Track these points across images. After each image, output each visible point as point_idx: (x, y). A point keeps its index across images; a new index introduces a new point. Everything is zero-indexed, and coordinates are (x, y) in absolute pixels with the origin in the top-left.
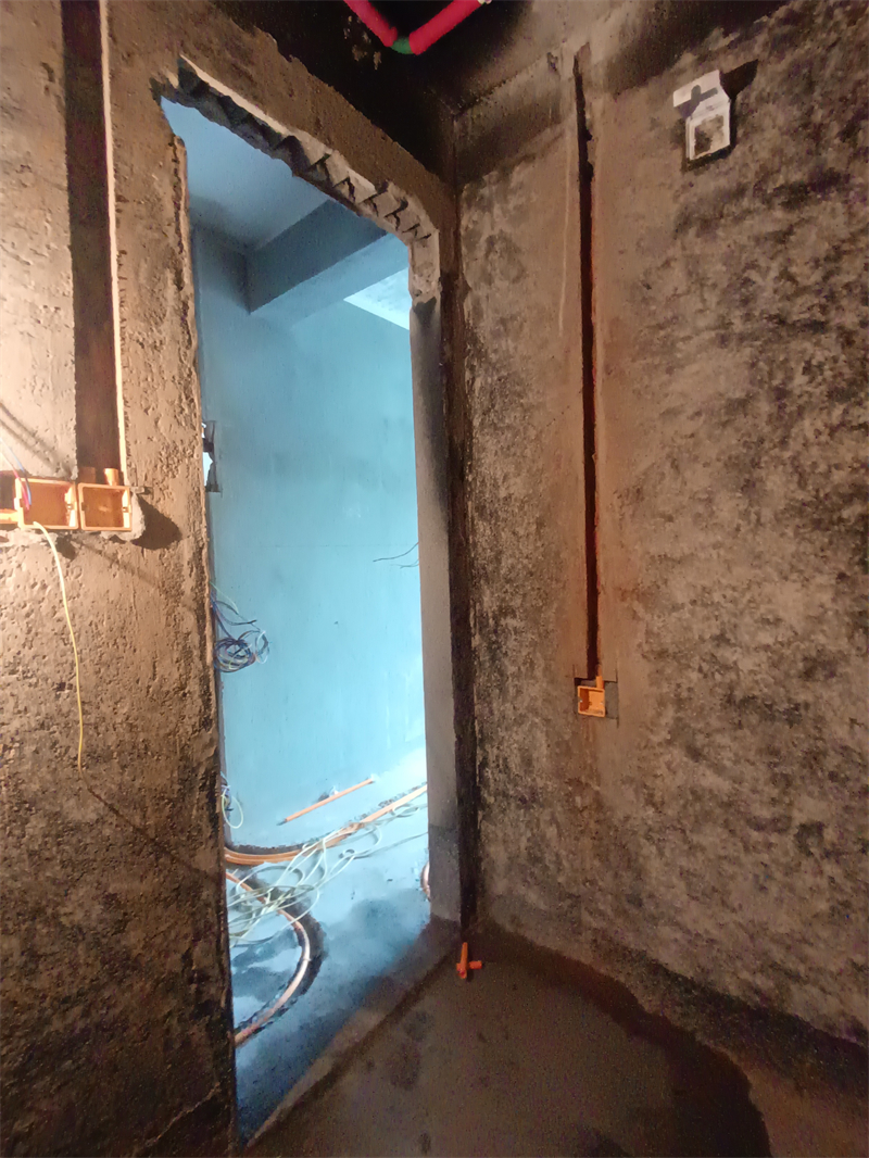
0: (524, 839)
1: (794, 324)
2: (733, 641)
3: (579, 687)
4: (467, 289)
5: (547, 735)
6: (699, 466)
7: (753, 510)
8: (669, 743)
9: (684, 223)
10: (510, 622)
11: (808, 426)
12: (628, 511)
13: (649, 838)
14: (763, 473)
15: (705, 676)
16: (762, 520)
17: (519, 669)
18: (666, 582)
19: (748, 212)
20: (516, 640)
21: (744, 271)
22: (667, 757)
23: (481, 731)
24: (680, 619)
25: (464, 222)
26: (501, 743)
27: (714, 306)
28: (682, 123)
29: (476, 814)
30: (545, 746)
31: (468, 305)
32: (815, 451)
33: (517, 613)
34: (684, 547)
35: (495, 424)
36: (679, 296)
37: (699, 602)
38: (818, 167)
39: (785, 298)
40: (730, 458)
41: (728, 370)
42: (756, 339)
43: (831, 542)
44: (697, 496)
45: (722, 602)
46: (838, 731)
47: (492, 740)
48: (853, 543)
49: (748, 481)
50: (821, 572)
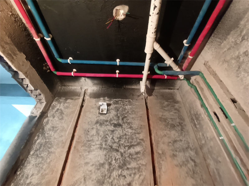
1: (113, 149)
4: (47, 116)
6: (90, 181)
9: (97, 122)
11: (115, 174)
19: (108, 125)
21: (106, 135)
25: (53, 103)
27: (100, 140)
28: (100, 107)
31: (45, 120)
35: (38, 155)
36: (94, 136)
38: (119, 122)
39: (112, 143)
40: (98, 179)
41: (101, 155)
42: (107, 150)
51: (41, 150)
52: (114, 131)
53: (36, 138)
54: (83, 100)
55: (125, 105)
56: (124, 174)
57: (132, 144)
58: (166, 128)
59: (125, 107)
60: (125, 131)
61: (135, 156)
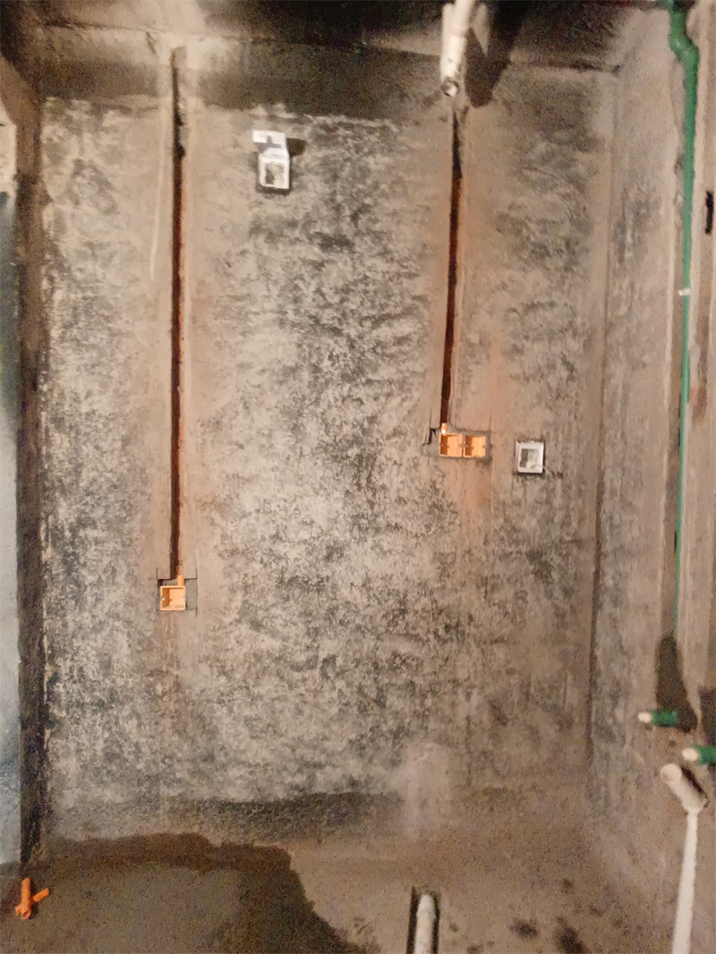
0: (101, 742)
1: (324, 325)
2: (284, 538)
3: (162, 587)
4: (47, 199)
5: (129, 635)
6: (263, 410)
7: (298, 445)
8: (238, 621)
9: (256, 229)
10: (91, 533)
11: (331, 394)
12: (209, 437)
13: (220, 702)
14: (305, 421)
15: (265, 566)
16: (304, 453)
17: (100, 578)
18: (238, 496)
19: (298, 239)
20: (96, 550)
21: (295, 279)
22: (237, 633)
23: (51, 647)
24: (248, 524)
25: (46, 132)
26: (76, 654)
27: (275, 296)
28: (256, 155)
29: (43, 733)
30: (126, 645)
31: (47, 215)
32: (334, 410)
33: (98, 524)
34: (251, 470)
35: (78, 341)
36: (252, 280)
37: (262, 511)
38: (338, 230)
39: (319, 307)
40: (284, 406)
41: (284, 345)
42: (302, 328)
43: (342, 471)
44: (262, 431)
45: (278, 510)
46: (345, 593)
47: (65, 651)
48: (353, 472)
49: (295, 425)
50: (336, 490)
51: (81, 324)
52: (322, 265)
53: (45, 284)
54: (178, 121)
55: (366, 150)
56: (359, 396)
57: (387, 311)
58: (515, 258)
59: (365, 159)
60: (363, 265)
61: (394, 350)
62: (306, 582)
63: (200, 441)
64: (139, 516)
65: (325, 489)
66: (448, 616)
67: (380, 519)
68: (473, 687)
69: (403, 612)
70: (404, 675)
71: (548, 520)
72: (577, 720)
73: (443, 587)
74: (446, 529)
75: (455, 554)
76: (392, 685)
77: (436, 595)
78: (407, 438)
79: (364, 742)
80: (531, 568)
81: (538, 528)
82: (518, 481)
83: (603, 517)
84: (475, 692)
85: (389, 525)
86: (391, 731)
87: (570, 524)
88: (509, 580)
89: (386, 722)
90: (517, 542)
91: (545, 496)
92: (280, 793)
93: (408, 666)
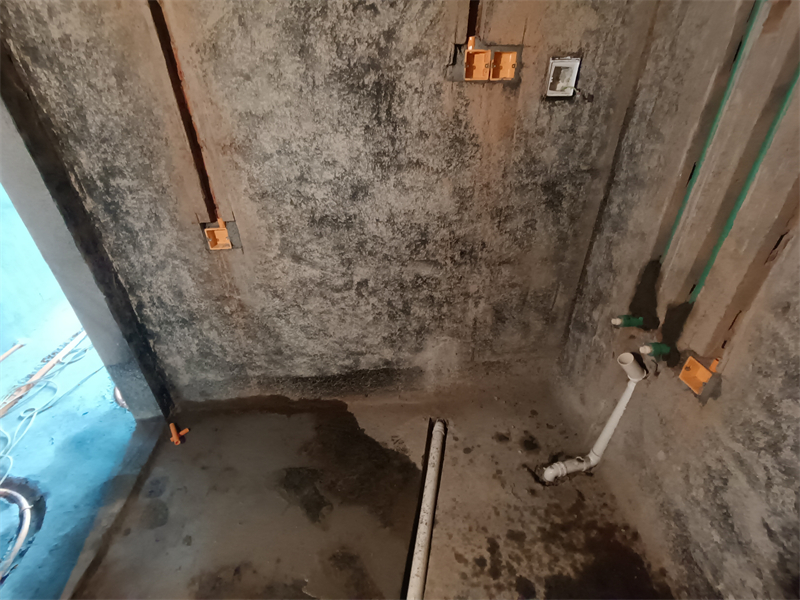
0: (194, 346)
2: (309, 179)
3: (206, 230)
5: (189, 271)
7: (310, 74)
8: (281, 256)
10: (122, 182)
13: (279, 316)
14: (313, 40)
15: (296, 206)
16: (317, 83)
17: (146, 224)
18: (256, 136)
20: (133, 198)
22: (281, 265)
23: (127, 282)
24: (271, 166)
26: (150, 286)
29: (148, 344)
30: (190, 279)
33: (126, 173)
34: (263, 106)
37: (283, 152)
40: (286, 21)
43: (359, 103)
44: (266, 57)
45: (298, 151)
46: (371, 228)
47: (141, 286)
48: (372, 103)
49: (302, 46)
50: (356, 125)
62: (336, 220)
63: (201, 73)
64: (163, 162)
65: (344, 125)
66: (464, 244)
67: (402, 156)
68: (480, 297)
69: (424, 242)
70: (425, 292)
71: (568, 150)
72: (560, 317)
73: (461, 220)
74: (467, 163)
75: (473, 188)
76: (415, 299)
77: (454, 227)
78: (429, 59)
79: (394, 338)
80: (544, 198)
81: (557, 158)
82: (544, 108)
83: (625, 144)
84: (482, 301)
85: (410, 162)
86: (415, 331)
87: (588, 153)
88: (521, 210)
89: (410, 324)
90: (533, 174)
91: (570, 123)
92: (335, 371)
93: (428, 284)
